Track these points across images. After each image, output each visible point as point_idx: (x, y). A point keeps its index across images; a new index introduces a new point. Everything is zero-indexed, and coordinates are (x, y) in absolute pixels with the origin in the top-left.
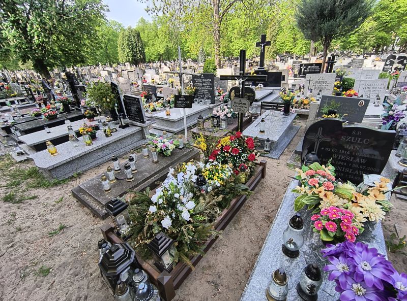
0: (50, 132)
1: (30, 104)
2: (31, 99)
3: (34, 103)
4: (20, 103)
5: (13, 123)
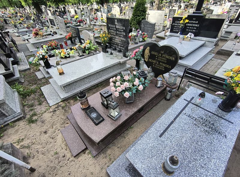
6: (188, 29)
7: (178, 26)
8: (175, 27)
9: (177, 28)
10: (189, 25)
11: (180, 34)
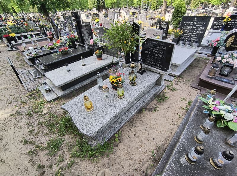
0: (70, 71)
1: (43, 38)
2: (43, 34)
3: (46, 37)
4: (37, 37)
5: (35, 55)
6: (230, 26)
7: (219, 24)
8: (216, 25)
9: (218, 26)
10: (231, 22)
11: (221, 30)
